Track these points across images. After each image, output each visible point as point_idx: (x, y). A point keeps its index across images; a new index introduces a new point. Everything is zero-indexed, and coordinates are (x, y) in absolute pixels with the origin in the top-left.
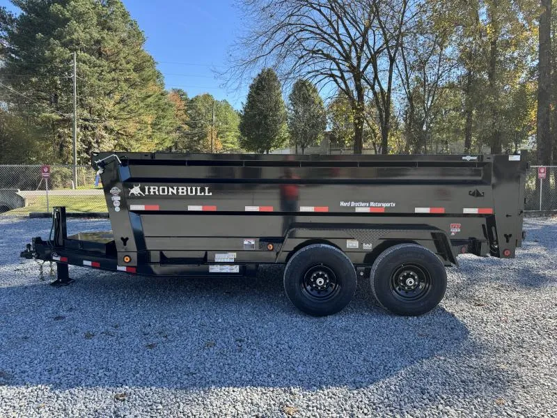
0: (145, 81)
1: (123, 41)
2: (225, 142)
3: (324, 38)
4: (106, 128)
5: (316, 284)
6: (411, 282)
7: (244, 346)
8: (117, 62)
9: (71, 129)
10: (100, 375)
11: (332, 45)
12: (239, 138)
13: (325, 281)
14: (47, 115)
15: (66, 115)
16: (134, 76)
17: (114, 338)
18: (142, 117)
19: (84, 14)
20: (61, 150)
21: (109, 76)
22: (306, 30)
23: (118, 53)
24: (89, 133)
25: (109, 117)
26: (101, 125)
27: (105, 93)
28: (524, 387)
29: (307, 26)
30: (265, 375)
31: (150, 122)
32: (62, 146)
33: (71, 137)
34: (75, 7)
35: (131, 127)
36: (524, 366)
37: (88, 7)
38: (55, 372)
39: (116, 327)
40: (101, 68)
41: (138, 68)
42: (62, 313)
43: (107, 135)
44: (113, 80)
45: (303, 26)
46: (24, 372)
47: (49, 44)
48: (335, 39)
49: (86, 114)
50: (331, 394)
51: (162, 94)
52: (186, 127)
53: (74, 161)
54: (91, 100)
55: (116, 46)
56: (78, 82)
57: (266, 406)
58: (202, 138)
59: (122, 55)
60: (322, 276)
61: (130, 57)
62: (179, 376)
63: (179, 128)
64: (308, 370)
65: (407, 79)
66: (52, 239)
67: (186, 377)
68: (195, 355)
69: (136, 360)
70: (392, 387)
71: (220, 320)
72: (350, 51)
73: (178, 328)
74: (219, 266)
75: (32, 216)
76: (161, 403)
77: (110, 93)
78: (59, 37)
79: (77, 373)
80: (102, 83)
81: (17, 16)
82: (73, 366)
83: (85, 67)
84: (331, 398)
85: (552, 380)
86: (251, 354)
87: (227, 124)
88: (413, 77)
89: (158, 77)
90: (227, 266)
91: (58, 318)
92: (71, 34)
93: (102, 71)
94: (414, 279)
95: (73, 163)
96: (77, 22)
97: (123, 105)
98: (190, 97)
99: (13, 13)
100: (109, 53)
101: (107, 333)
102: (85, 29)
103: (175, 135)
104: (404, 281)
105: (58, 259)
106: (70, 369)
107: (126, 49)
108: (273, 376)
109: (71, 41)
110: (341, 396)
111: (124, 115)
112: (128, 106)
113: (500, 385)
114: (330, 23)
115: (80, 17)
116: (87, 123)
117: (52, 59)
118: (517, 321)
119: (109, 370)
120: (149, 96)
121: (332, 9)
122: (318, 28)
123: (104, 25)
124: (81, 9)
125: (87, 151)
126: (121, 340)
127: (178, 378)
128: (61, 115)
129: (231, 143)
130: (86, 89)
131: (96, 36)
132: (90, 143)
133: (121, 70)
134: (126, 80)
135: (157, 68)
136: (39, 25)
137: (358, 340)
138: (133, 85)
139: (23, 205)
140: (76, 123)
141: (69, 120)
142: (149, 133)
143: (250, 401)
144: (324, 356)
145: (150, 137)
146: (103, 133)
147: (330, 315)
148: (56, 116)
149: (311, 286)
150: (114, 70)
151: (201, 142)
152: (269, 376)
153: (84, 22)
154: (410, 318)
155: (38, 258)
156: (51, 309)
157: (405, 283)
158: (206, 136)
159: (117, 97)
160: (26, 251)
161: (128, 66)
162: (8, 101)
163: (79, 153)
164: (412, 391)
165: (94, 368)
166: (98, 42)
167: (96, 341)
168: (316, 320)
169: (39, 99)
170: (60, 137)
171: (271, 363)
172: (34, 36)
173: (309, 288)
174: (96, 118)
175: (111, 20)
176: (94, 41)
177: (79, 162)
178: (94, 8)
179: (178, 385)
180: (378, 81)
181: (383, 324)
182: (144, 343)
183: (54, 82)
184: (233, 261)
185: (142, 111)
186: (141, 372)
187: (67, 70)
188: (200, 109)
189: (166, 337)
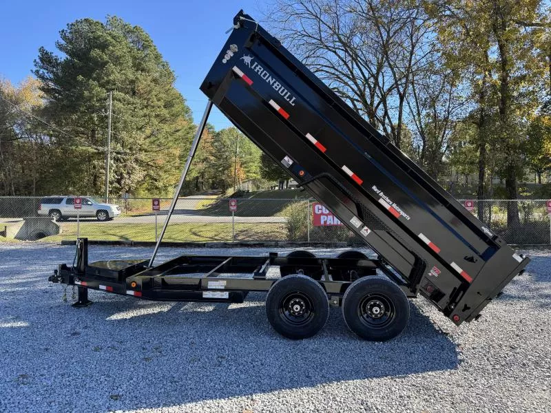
0: (175, 116)
1: (155, 81)
2: (248, 172)
3: (339, 78)
4: (136, 160)
5: (293, 310)
6: (376, 311)
7: (224, 363)
8: (148, 99)
9: (105, 161)
10: (101, 380)
11: (346, 84)
12: (261, 168)
13: (301, 308)
14: (84, 148)
15: (101, 148)
16: (165, 112)
17: (118, 352)
18: (170, 150)
19: (121, 57)
20: (95, 180)
21: (141, 113)
22: (322, 70)
23: (150, 91)
24: (121, 165)
25: (140, 150)
26: (133, 157)
27: (137, 128)
28: (453, 403)
29: (323, 66)
30: (235, 385)
31: (178, 154)
32: (96, 177)
33: (104, 169)
34: (113, 51)
35: (161, 160)
36: (462, 387)
37: (124, 51)
38: (66, 376)
39: (121, 342)
40: (134, 106)
41: (168, 105)
42: (78, 330)
43: (137, 167)
44: (145, 116)
45: (319, 67)
46: (42, 375)
47: (88, 85)
48: (349, 78)
49: (119, 147)
50: (285, 402)
51: (190, 128)
52: (212, 158)
53: (106, 191)
54: (124, 134)
55: (149, 85)
56: (113, 118)
57: (229, 409)
58: (227, 169)
59: (154, 93)
60: (298, 303)
61: (161, 95)
62: (165, 383)
63: (205, 160)
64: (272, 383)
65: (419, 114)
66: (75, 265)
67: (170, 384)
68: (181, 367)
69: (132, 369)
70: (338, 399)
71: (209, 340)
72: (365, 89)
73: (171, 345)
74: (211, 292)
75: (64, 243)
76: (146, 403)
77: (141, 128)
78: (98, 79)
79: (84, 377)
80: (134, 119)
81: (62, 60)
82: (81, 372)
83: (120, 105)
84: (284, 404)
85: (481, 399)
86: (228, 368)
87: (250, 155)
88: (424, 113)
89: (187, 112)
90: (218, 292)
91: (74, 334)
92: (108, 75)
93: (135, 108)
94: (380, 308)
95: (105, 193)
96: (114, 65)
97: (153, 139)
98: (217, 130)
99: (59, 57)
100: (142, 91)
101: (113, 347)
102: (121, 70)
103: (201, 166)
104: (371, 310)
105: (79, 283)
106: (78, 374)
107: (157, 88)
108: (241, 386)
109: (108, 82)
110: (293, 403)
111: (154, 147)
112: (158, 139)
113: (432, 401)
114: (345, 63)
115: (117, 60)
116: (119, 156)
117: (90, 99)
118: (473, 348)
119: (109, 377)
120: (178, 131)
121: (346, 51)
122: (333, 68)
123: (138, 67)
124: (118, 53)
125: (119, 181)
126: (123, 354)
127: (164, 385)
128: (96, 149)
129: (254, 173)
130: (120, 125)
131: (131, 77)
132: (121, 174)
133: (153, 107)
134: (157, 116)
135: (186, 103)
136: (81, 68)
137: (323, 360)
138: (163, 120)
139: (57, 232)
140: (109, 155)
141: (103, 153)
142: (177, 165)
143: (217, 404)
144: (289, 372)
145: (178, 168)
146: (134, 165)
147: (306, 338)
148: (91, 150)
149: (289, 312)
150: (146, 107)
151: (226, 172)
152: (238, 386)
153: (121, 64)
154: (376, 343)
155: (63, 282)
156: (69, 326)
157: (372, 312)
158: (230, 166)
159: (148, 131)
160: (53, 276)
161: (159, 103)
162: (51, 136)
163: (111, 183)
164: (354, 402)
165: (97, 375)
166: (132, 82)
167: (102, 353)
168: (292, 342)
169: (77, 133)
170: (94, 167)
171: (243, 376)
172: (75, 78)
173: (287, 312)
174: (128, 151)
175: (145, 62)
176: (129, 81)
177: (111, 192)
178: (130, 52)
179: (163, 390)
180: (389, 118)
181: (351, 347)
182: (142, 357)
183: (92, 118)
184: (223, 288)
185: (170, 144)
186: (134, 379)
187: (104, 108)
188: (225, 142)
189: (160, 352)
